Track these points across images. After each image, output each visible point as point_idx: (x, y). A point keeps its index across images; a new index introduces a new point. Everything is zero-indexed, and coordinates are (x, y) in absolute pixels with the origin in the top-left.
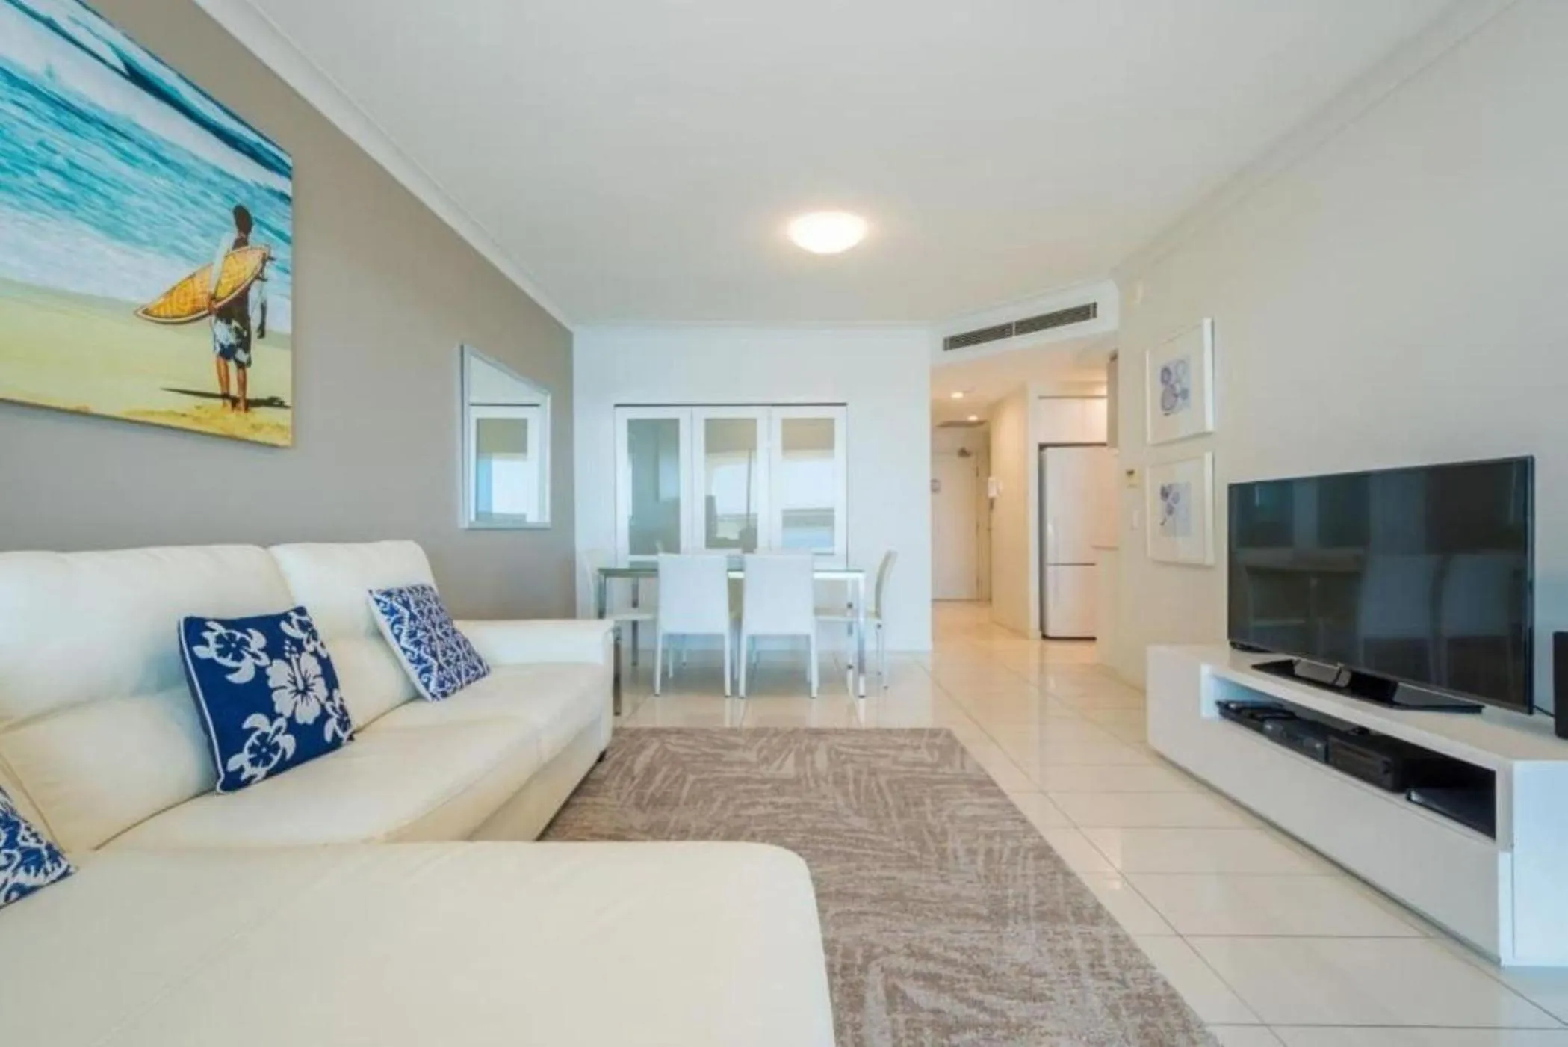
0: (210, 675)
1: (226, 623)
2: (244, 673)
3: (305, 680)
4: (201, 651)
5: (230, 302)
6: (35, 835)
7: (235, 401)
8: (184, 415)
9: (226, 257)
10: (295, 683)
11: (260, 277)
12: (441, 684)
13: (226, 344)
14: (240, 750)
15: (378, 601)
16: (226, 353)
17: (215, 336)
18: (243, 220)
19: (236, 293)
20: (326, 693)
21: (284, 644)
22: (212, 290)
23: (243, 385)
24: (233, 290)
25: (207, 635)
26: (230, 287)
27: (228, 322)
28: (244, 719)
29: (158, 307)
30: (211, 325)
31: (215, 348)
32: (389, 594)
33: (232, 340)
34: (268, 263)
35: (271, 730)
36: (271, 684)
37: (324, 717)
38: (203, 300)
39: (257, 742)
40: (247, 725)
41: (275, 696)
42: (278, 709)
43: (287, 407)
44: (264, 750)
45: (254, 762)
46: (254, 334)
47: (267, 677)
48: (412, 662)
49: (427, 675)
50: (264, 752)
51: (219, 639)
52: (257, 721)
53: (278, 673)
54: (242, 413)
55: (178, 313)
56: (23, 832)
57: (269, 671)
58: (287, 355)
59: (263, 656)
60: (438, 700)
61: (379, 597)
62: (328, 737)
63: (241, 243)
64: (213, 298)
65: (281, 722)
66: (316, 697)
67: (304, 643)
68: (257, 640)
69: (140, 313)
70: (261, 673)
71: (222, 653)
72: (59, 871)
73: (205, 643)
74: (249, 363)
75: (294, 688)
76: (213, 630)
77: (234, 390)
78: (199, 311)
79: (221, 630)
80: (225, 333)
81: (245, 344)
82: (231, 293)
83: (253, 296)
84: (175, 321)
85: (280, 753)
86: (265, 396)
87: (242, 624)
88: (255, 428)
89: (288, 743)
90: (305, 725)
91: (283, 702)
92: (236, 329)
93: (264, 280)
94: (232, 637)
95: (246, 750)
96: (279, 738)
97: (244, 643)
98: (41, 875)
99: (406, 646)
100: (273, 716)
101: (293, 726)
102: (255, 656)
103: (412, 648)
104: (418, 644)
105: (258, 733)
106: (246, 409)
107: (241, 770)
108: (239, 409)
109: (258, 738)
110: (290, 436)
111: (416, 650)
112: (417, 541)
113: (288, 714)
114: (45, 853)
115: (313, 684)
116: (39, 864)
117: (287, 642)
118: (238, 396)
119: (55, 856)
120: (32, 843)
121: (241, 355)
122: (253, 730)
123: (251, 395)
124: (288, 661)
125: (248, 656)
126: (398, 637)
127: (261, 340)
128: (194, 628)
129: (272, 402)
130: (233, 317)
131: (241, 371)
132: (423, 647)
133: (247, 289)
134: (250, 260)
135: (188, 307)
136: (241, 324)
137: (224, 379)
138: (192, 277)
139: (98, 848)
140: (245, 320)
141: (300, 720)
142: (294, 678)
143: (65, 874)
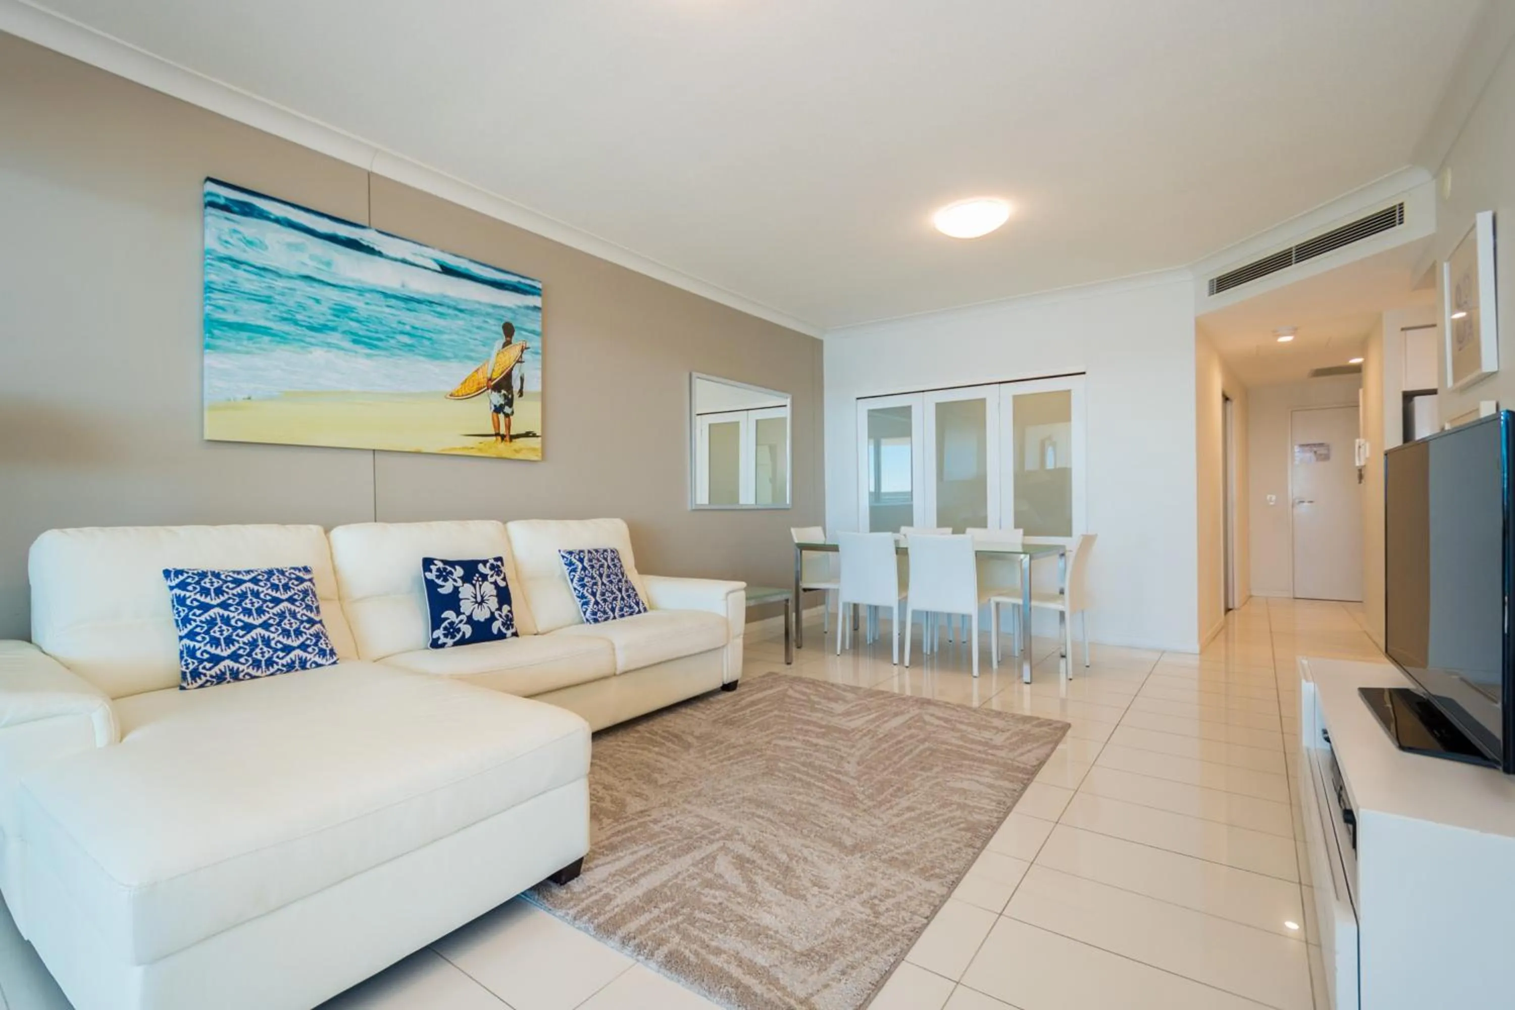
0: (431, 586)
1: (445, 562)
2: (447, 588)
3: (482, 597)
4: (428, 575)
5: (501, 379)
6: (326, 644)
7: (503, 437)
8: (472, 448)
9: (498, 354)
10: (475, 598)
11: (519, 361)
12: (594, 613)
13: (498, 405)
14: (439, 628)
15: (563, 557)
16: (498, 410)
17: (491, 401)
18: (508, 330)
19: (505, 373)
20: (497, 606)
21: (475, 576)
22: (489, 376)
23: (508, 427)
24: (502, 373)
25: (432, 567)
26: (500, 371)
27: (500, 392)
28: (442, 613)
29: (458, 391)
30: (488, 396)
31: (491, 408)
32: (571, 553)
33: (502, 401)
34: (525, 351)
35: (457, 621)
36: (461, 596)
37: (492, 618)
38: (484, 381)
39: (448, 626)
40: (443, 616)
41: (462, 603)
42: (462, 611)
43: (538, 437)
44: (451, 630)
45: (446, 636)
46: (516, 395)
47: (459, 592)
48: (578, 597)
49: (586, 606)
50: (452, 631)
51: (438, 570)
52: (449, 614)
53: (466, 591)
54: (508, 443)
55: (469, 392)
56: (322, 641)
57: (460, 589)
58: (538, 405)
59: (460, 581)
60: (590, 623)
61: (564, 554)
62: (495, 631)
63: (507, 343)
64: (490, 380)
65: (463, 617)
66: (489, 607)
67: (489, 576)
68: (459, 572)
69: (448, 396)
70: (456, 590)
71: (438, 577)
72: (332, 661)
73: (431, 571)
74: (513, 412)
75: (474, 600)
76: (436, 565)
77: (503, 431)
78: (481, 388)
79: (441, 565)
80: (497, 398)
81: (510, 402)
82: (500, 375)
83: (516, 375)
84: (467, 397)
85: (461, 633)
86: (523, 432)
87: (453, 564)
88: (516, 451)
89: (467, 630)
90: (478, 621)
91: (466, 607)
92: (504, 395)
93: (521, 362)
94: (445, 569)
95: (442, 629)
96: (461, 626)
97: (451, 573)
98: (324, 660)
99: (576, 587)
100: (458, 613)
101: (470, 620)
102: (455, 580)
103: (579, 588)
104: (583, 586)
105: (449, 621)
106: (511, 441)
107: (438, 638)
108: (506, 441)
109: (449, 623)
110: (540, 454)
111: (581, 590)
112: (622, 518)
113: (468, 613)
114: (328, 652)
115: (488, 600)
116: (324, 655)
117: (477, 575)
118: (505, 434)
119: (332, 653)
120: (324, 646)
121: (507, 410)
122: (447, 619)
123: (513, 433)
124: (474, 586)
125: (450, 580)
126: (572, 580)
127: (521, 398)
128: (427, 563)
129: (527, 435)
130: (503, 388)
131: (507, 419)
132: (586, 588)
133: (512, 369)
134: (513, 352)
135: (475, 388)
136: (507, 391)
137: (496, 425)
138: (477, 371)
139: (375, 661)
140: (509, 388)
141: (475, 618)
142: (476, 595)
143: (334, 663)
